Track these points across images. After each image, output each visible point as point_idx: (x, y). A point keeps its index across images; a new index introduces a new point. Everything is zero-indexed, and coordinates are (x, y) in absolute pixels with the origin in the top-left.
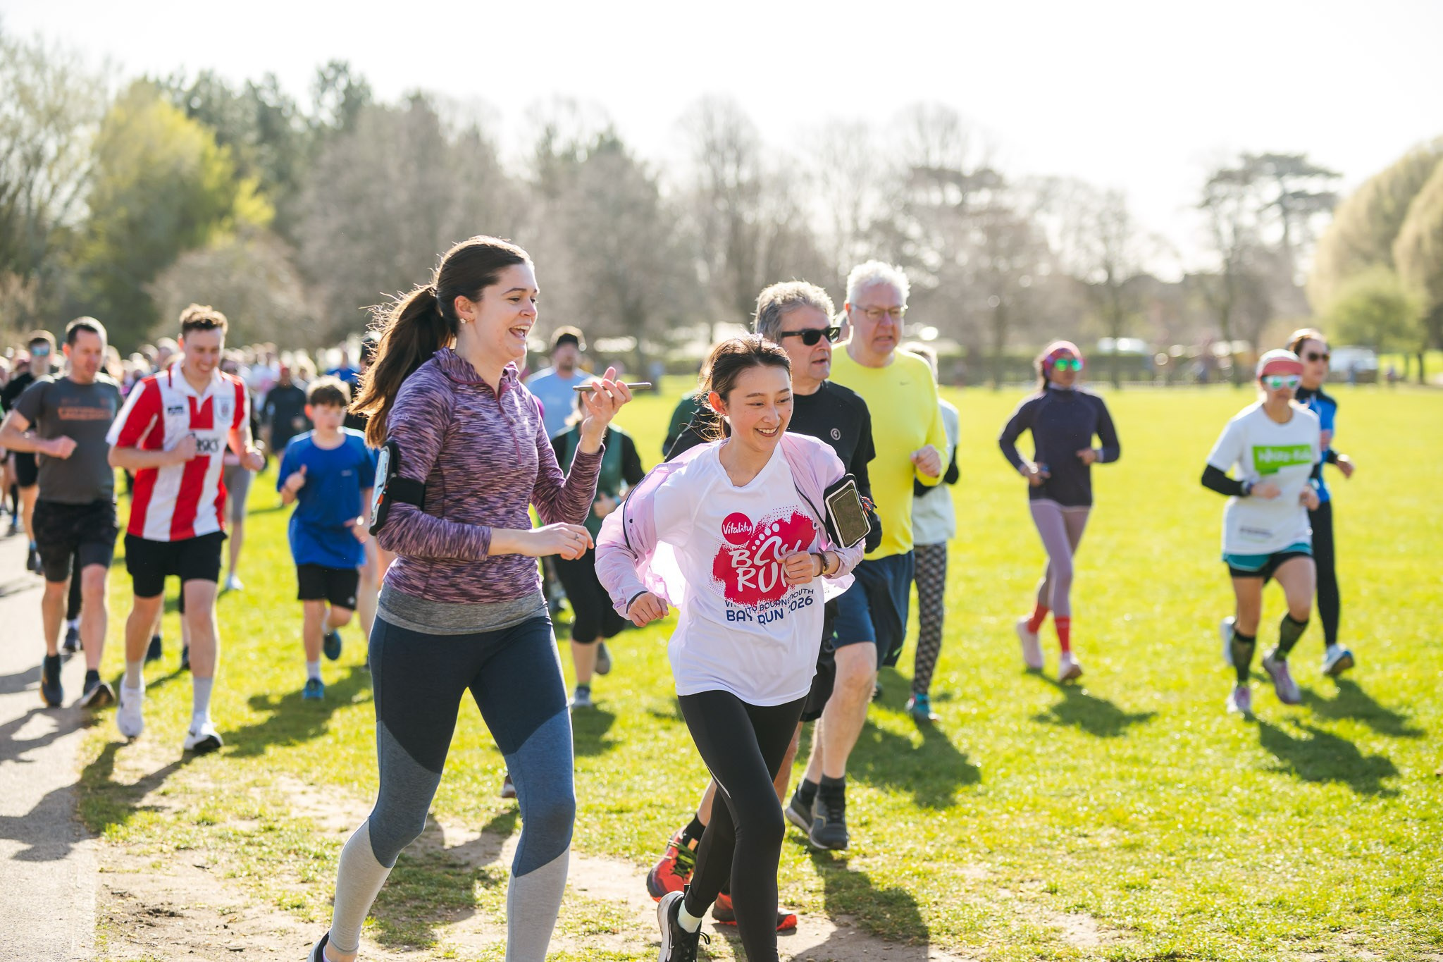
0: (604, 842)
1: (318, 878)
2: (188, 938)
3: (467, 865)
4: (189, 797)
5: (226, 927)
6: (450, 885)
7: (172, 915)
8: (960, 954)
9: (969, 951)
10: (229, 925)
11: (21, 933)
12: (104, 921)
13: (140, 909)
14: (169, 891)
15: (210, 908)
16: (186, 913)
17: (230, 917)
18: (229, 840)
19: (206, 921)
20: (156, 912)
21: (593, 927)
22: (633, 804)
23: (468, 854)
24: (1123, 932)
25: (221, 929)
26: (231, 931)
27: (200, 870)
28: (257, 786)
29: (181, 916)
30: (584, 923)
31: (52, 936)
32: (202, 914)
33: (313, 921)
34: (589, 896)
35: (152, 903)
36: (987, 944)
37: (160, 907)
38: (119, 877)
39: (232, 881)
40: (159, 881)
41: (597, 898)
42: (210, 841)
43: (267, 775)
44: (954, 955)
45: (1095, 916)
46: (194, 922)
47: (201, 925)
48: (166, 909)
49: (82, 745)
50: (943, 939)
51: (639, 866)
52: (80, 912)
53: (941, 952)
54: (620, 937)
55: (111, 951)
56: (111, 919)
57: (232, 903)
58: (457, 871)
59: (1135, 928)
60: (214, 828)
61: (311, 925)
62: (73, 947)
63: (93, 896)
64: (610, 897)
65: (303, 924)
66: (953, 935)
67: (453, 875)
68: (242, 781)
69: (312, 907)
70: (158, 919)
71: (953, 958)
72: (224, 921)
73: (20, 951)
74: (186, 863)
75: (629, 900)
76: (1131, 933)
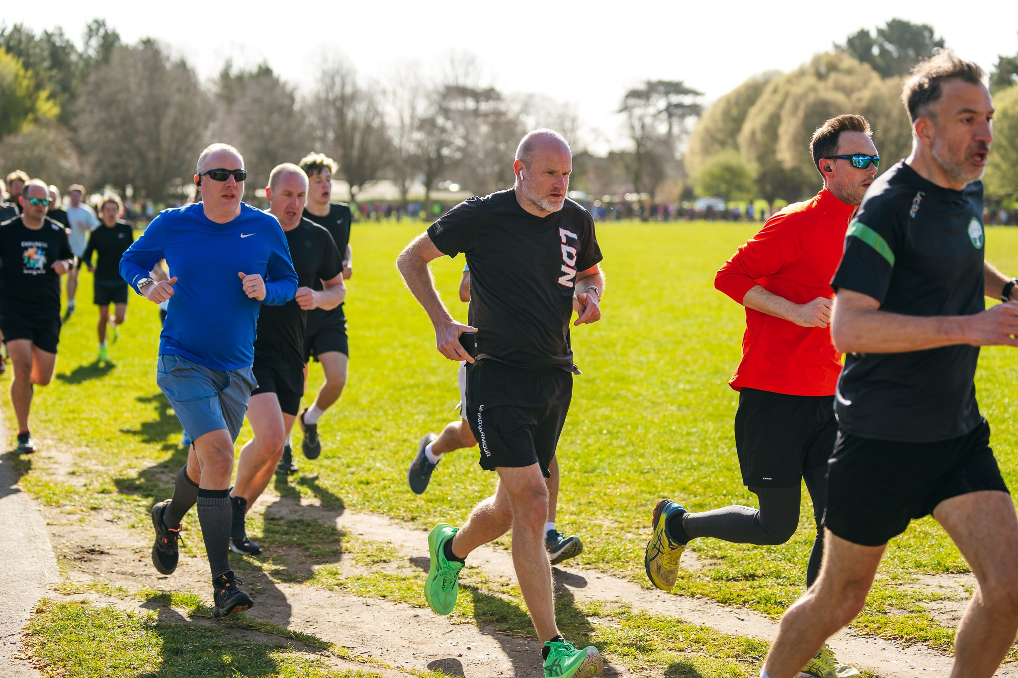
0: (364, 504)
1: (189, 527)
2: (117, 569)
3: (282, 518)
4: (89, 475)
5: (140, 561)
6: (277, 532)
7: (102, 553)
8: (614, 575)
9: (619, 573)
10: (142, 559)
11: (10, 567)
12: (61, 558)
13: (81, 550)
14: (96, 537)
15: (125, 549)
16: (111, 552)
17: (141, 554)
18: (125, 503)
19: (125, 557)
20: (92, 551)
21: (376, 559)
22: (372, 478)
23: (279, 512)
24: (716, 561)
25: (137, 562)
26: (144, 564)
27: (110, 523)
28: (131, 468)
29: (108, 554)
30: (368, 556)
31: (32, 568)
32: (123, 551)
33: (195, 557)
34: (367, 538)
35: (88, 546)
36: (629, 569)
37: (93, 548)
38: (61, 529)
39: (133, 530)
40: (87, 531)
41: (371, 539)
42: (113, 504)
43: (134, 461)
44: (611, 576)
45: (694, 550)
46: (118, 558)
47: (123, 559)
48: (97, 549)
49: (9, 442)
50: (601, 565)
51: (391, 519)
52: (44, 552)
53: (602, 574)
54: (394, 565)
55: (72, 578)
56: (65, 556)
57: (139, 545)
58: (276, 522)
59: (723, 558)
60: (111, 495)
61: (195, 559)
62: (47, 575)
63: (48, 540)
64: (380, 538)
65: (190, 559)
66: (607, 562)
67: (275, 525)
68: (121, 465)
69: (191, 547)
70: (94, 556)
71: (610, 578)
72: (137, 557)
73: (14, 579)
74: (99, 518)
75: (392, 541)
76: (720, 561)
